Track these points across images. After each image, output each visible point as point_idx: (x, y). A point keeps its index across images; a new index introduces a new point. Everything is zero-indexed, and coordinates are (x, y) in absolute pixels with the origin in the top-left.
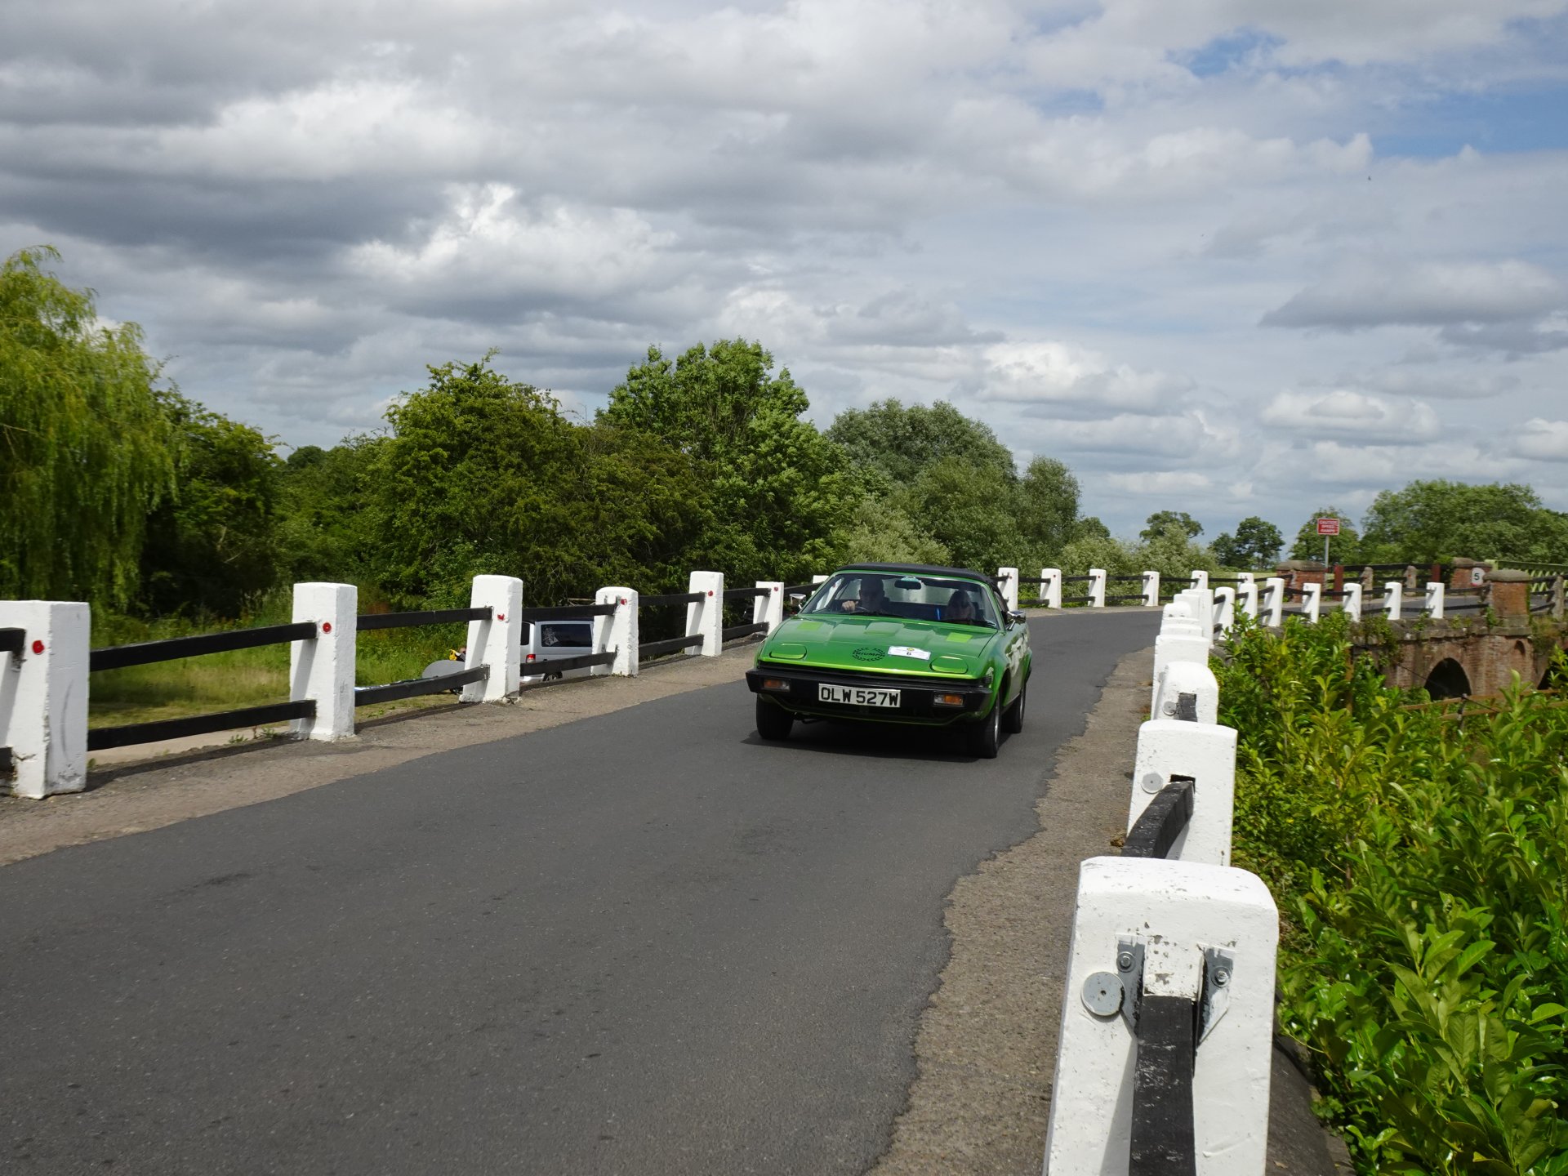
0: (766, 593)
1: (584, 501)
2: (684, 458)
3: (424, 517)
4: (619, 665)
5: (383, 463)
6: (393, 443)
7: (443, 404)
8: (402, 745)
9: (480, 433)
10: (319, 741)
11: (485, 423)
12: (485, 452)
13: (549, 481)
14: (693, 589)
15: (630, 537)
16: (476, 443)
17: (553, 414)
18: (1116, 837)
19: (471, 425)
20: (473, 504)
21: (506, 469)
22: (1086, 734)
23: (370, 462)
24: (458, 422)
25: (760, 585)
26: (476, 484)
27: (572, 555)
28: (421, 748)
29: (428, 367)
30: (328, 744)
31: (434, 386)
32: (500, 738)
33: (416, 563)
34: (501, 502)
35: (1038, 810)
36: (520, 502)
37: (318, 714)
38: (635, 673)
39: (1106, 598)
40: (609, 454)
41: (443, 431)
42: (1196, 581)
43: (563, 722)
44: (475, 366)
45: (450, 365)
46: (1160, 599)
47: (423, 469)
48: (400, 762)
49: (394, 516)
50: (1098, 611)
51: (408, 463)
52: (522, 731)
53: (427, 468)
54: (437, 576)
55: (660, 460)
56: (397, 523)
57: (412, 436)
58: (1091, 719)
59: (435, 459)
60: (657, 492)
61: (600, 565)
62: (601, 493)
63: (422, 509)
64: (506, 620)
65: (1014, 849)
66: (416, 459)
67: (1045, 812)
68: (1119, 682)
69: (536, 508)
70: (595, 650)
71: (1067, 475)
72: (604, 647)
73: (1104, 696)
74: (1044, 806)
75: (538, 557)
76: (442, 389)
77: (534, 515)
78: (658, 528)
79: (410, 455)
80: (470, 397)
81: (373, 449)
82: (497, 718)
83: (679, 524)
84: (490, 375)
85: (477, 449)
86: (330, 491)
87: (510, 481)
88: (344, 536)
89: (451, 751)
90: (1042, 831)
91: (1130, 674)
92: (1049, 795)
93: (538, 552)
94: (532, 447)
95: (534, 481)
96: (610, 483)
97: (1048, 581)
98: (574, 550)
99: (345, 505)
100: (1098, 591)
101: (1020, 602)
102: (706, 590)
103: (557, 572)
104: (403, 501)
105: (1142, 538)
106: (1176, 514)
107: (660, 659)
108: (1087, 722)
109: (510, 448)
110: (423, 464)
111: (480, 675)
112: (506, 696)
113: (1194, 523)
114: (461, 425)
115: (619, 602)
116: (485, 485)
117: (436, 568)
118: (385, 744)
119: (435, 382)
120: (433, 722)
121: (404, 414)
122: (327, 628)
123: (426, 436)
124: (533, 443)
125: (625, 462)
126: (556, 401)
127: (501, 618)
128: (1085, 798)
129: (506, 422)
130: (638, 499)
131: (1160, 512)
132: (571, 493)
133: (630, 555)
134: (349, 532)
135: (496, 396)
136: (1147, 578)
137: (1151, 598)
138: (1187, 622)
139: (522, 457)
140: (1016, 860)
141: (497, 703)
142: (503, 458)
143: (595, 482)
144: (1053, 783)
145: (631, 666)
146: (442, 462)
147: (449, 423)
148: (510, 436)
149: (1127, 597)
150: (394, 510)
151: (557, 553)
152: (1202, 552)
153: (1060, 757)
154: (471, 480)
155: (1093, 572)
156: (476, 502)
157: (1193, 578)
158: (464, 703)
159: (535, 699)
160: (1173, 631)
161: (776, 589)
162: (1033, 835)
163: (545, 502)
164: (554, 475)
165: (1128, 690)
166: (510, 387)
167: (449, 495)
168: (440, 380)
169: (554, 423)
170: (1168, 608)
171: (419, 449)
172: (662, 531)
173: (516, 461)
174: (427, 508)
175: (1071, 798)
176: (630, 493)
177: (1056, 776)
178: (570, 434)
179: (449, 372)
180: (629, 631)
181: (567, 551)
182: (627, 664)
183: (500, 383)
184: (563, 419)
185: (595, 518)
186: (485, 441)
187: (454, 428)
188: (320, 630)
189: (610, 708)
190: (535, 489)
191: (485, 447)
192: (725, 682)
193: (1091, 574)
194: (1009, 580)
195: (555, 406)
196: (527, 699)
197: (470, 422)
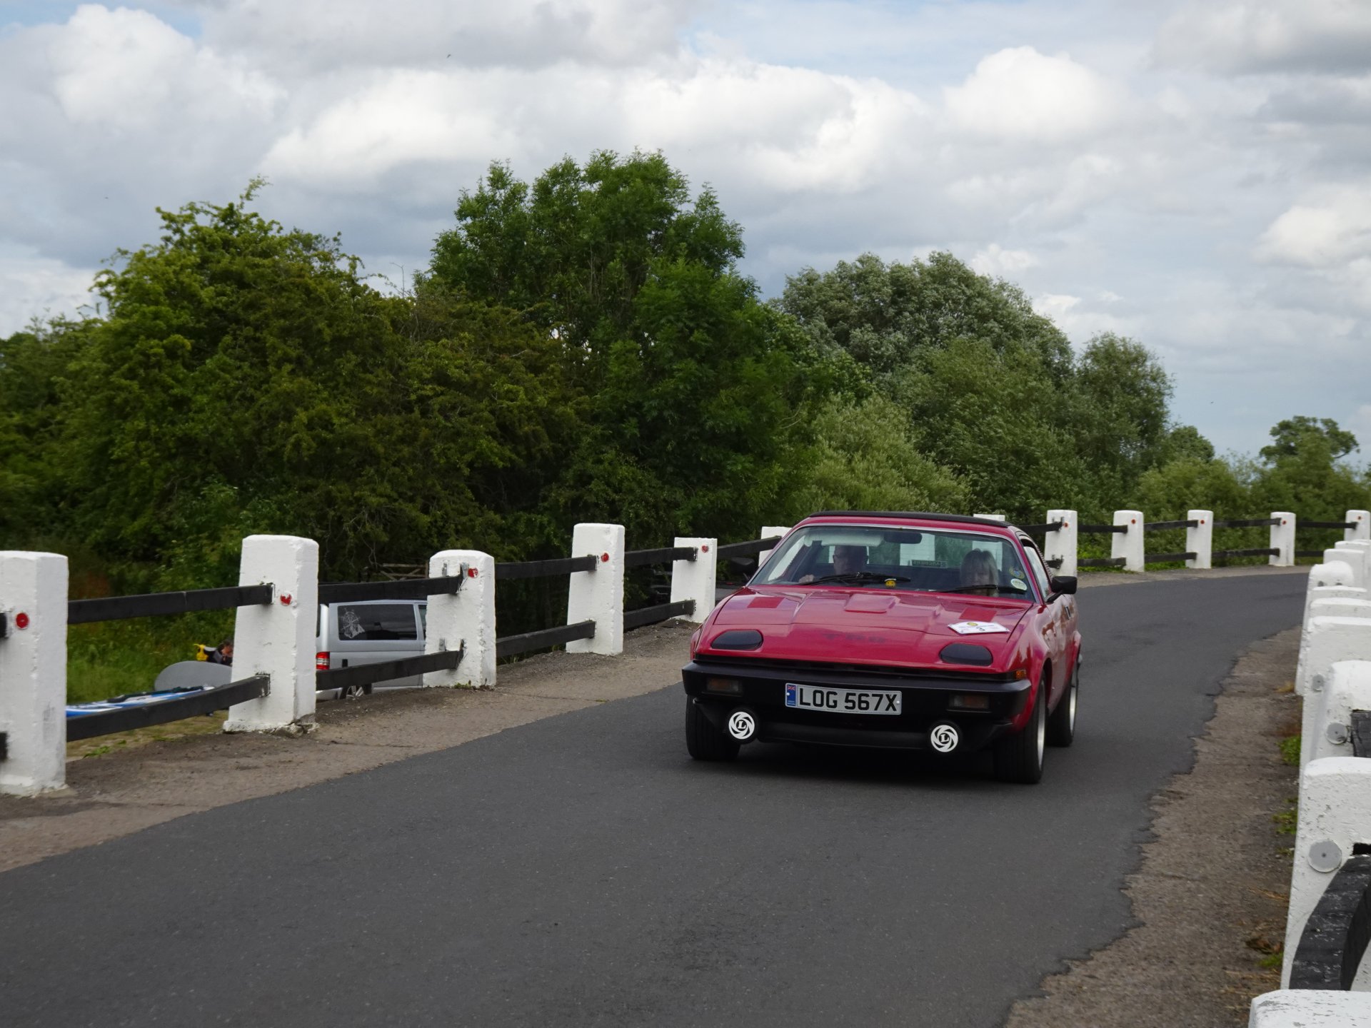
0: (689, 555)
1: (399, 413)
2: (556, 345)
3: (157, 440)
4: (466, 672)
5: (90, 361)
6: (107, 329)
7: (183, 268)
8: (139, 801)
9: (240, 311)
10: (12, 797)
11: (247, 295)
12: (247, 339)
13: (346, 384)
14: (578, 551)
15: (470, 465)
16: (234, 326)
17: (352, 281)
18: (1255, 934)
19: (225, 299)
20: (230, 419)
21: (279, 366)
22: (1194, 770)
23: (72, 357)
24: (206, 294)
25: (680, 543)
26: (236, 390)
27: (381, 495)
28: (169, 806)
29: (158, 210)
30: (26, 800)
31: (168, 239)
32: (289, 788)
33: (149, 512)
34: (274, 418)
35: (1130, 894)
36: (302, 416)
37: (10, 755)
38: (492, 683)
39: (1214, 555)
40: (437, 340)
41: (183, 308)
42: (1353, 526)
43: (384, 763)
44: (231, 206)
45: (192, 207)
46: (1297, 554)
47: (153, 366)
48: (139, 828)
49: (111, 442)
50: (1202, 575)
51: (130, 358)
52: (322, 777)
53: (159, 365)
54: (179, 533)
55: (517, 348)
56: (117, 453)
57: (136, 317)
58: (1202, 747)
59: (172, 353)
60: (511, 395)
61: (425, 510)
62: (422, 400)
63: (154, 429)
64: (293, 604)
65: (1097, 955)
66: (144, 353)
67: (1140, 897)
68: (1242, 688)
69: (328, 425)
70: (431, 649)
71: (1148, 363)
72: (442, 644)
73: (1219, 709)
74: (1139, 883)
75: (330, 501)
76: (180, 243)
77: (324, 434)
78: (514, 450)
79: (133, 346)
80: (223, 255)
81: (77, 338)
82: (283, 756)
83: (546, 444)
84: (254, 221)
85: (235, 339)
86: (9, 405)
87: (285, 383)
88: (34, 472)
89: (215, 808)
90: (1139, 927)
91: (1258, 674)
92: (1145, 868)
93: (329, 493)
94: (320, 331)
95: (323, 382)
96: (439, 384)
97: (1124, 530)
98: (386, 488)
99: (33, 425)
100: (1200, 542)
101: (1080, 563)
102: (598, 553)
103: (358, 522)
104: (125, 417)
105: (1264, 459)
106: (1315, 420)
107: (529, 661)
108: (1196, 752)
109: (285, 333)
110: (153, 359)
111: (256, 688)
112: (295, 722)
113: (1344, 435)
114: (211, 298)
115: (466, 573)
116: (250, 391)
117: (179, 521)
118: (112, 798)
119: (169, 233)
120: (184, 763)
121: (123, 285)
122: (22, 620)
123: (156, 316)
124: (322, 325)
125: (462, 352)
126: (354, 259)
127: (286, 601)
128: (1202, 871)
129: (279, 293)
130: (482, 406)
131: (1289, 417)
132: (381, 403)
133: (470, 495)
134: (40, 465)
135: (265, 254)
136: (1277, 522)
137: (1283, 553)
138: (1348, 594)
139: (305, 345)
140: (1101, 973)
141: (282, 733)
142: (275, 348)
143: (416, 384)
144: (1151, 850)
145: (485, 671)
146: (183, 356)
147: (192, 297)
148: (284, 315)
149: (1246, 553)
150: (109, 432)
151: (356, 494)
152: (1357, 479)
153: (1157, 808)
154: (227, 383)
155: (1193, 514)
156: (234, 417)
157: (1349, 520)
158: (230, 733)
159: (339, 725)
160: (1329, 611)
161: (707, 549)
162: (1124, 933)
163: (340, 414)
164: (352, 374)
165: (1255, 700)
166: (286, 239)
167: (193, 407)
168: (177, 231)
169: (353, 295)
170: (1317, 571)
171: (148, 337)
172: (518, 454)
173: (294, 353)
174: (160, 427)
175: (1177, 874)
176: (467, 400)
177: (1156, 837)
178: (377, 309)
179: (190, 218)
180: (481, 618)
181: (373, 491)
182: (479, 668)
183: (270, 234)
184: (366, 287)
185: (414, 438)
186: (247, 324)
187: (200, 302)
188: (11, 624)
189: (456, 740)
190: (325, 394)
191: (248, 331)
192: (631, 694)
193: (1190, 519)
194: (1063, 529)
195: (353, 267)
196: (328, 726)
197: (224, 294)
